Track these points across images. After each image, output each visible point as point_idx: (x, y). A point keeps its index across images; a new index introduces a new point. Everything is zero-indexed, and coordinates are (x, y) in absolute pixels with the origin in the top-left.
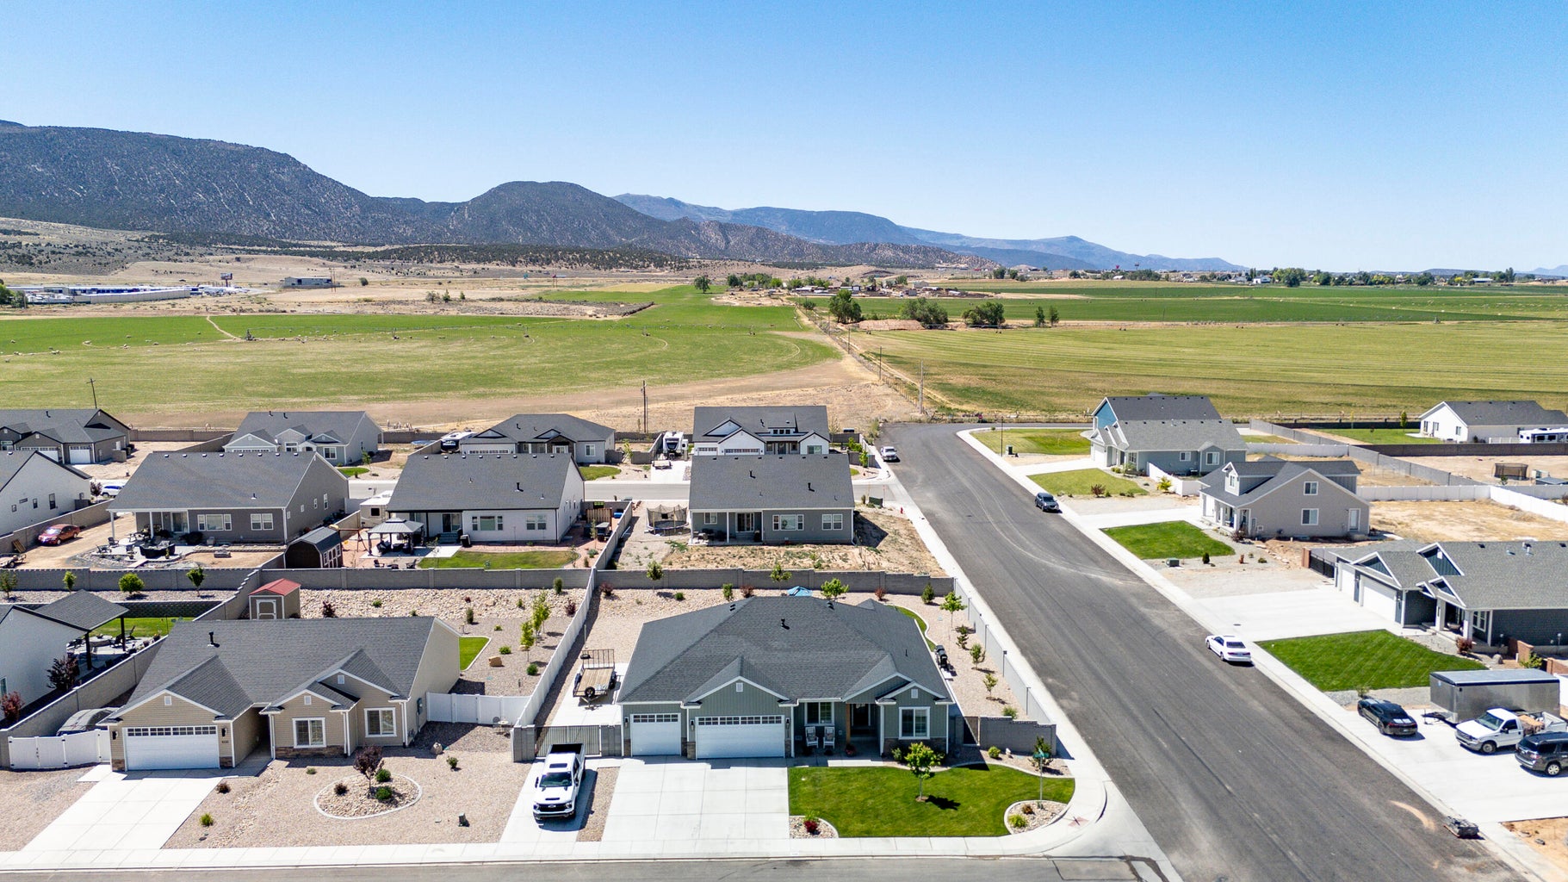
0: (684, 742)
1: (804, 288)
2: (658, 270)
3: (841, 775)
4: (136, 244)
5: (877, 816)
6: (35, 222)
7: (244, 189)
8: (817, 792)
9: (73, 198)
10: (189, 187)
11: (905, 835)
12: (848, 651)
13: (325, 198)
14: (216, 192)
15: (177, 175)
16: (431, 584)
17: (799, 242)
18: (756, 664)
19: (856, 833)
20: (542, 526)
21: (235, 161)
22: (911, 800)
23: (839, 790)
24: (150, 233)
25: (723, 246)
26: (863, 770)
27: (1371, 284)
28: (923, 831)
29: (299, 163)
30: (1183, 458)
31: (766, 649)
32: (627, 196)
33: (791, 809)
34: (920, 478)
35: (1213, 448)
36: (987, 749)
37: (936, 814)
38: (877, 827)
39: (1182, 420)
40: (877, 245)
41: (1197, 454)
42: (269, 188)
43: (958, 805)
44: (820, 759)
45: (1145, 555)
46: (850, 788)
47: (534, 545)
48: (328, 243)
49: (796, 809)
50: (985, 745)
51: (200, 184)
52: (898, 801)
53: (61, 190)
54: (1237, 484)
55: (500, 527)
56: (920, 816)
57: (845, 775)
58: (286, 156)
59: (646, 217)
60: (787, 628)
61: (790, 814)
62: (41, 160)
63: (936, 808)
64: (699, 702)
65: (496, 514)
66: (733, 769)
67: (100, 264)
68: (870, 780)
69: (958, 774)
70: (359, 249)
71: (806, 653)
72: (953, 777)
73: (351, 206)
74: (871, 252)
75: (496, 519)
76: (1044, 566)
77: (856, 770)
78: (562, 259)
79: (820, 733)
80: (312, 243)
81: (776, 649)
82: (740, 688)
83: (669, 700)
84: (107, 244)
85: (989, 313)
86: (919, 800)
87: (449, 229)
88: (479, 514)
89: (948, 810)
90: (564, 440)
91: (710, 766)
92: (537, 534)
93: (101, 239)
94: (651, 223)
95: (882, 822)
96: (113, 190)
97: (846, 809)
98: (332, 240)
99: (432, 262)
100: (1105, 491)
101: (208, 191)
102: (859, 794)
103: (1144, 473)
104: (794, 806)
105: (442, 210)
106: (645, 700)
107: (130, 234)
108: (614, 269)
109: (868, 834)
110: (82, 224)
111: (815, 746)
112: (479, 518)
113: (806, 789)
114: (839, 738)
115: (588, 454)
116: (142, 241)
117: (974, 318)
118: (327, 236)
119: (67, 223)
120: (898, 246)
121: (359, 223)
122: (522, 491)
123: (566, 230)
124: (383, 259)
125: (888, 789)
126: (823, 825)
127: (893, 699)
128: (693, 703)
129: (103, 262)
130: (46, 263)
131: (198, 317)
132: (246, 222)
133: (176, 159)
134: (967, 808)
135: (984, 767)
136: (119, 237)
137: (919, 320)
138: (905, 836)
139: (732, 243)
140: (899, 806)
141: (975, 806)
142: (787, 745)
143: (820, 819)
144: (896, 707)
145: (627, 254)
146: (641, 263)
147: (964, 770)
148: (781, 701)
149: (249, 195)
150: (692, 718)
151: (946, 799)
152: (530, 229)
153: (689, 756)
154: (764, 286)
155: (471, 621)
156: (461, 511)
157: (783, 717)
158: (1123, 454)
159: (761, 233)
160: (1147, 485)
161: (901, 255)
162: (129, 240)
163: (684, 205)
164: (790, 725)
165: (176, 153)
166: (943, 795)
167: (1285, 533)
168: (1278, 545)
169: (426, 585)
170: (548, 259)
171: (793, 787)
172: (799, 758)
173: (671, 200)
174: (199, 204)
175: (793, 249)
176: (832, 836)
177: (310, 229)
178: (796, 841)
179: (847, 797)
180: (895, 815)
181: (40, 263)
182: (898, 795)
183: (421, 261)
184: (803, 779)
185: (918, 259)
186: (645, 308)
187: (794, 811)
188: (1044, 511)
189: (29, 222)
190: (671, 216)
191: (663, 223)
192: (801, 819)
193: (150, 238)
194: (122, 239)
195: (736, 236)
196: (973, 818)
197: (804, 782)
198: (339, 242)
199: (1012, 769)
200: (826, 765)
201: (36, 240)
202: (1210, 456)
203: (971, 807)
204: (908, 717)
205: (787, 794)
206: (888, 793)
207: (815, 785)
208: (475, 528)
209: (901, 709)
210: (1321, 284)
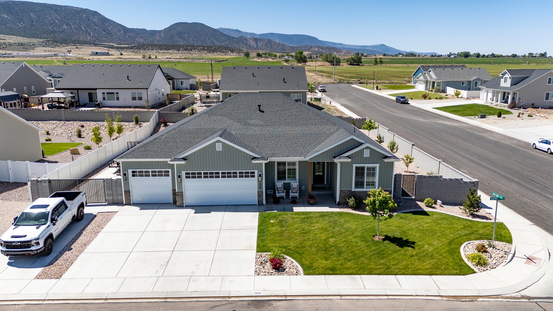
0: (174, 193)
1: (285, 57)
2: (232, 53)
3: (304, 218)
4: (41, 43)
5: (340, 254)
6: (5, 36)
7: (81, 24)
8: (283, 231)
9: (19, 27)
10: (61, 23)
11: (371, 272)
12: (309, 126)
13: (110, 28)
14: (71, 25)
15: (57, 19)
16: (63, 118)
17: (283, 45)
18: (236, 134)
19: (321, 270)
20: (140, 99)
21: (77, 14)
22: (369, 239)
23: (303, 230)
24: (46, 40)
25: (256, 46)
26: (323, 215)
27: (495, 57)
28: (387, 269)
29: (101, 15)
30: (463, 84)
31: (245, 125)
32: (221, 28)
33: (258, 246)
34: (337, 95)
35: (478, 79)
36: (422, 201)
37: (395, 252)
38: (341, 264)
39: (461, 68)
40: (312, 46)
41: (470, 82)
42: (90, 24)
43: (413, 243)
44: (286, 206)
45: (463, 115)
46: (313, 228)
47: (135, 108)
48: (112, 44)
49: (264, 246)
50: (419, 197)
51: (65, 22)
52: (357, 240)
53: (14, 24)
54: (509, 81)
55: (118, 99)
56: (381, 254)
57: (308, 218)
58: (96, 12)
59: (228, 35)
60: (263, 112)
61: (258, 251)
62: (6, 13)
63: (393, 247)
64: (184, 159)
65: (115, 91)
66: (213, 213)
67: (25, 48)
68: (330, 222)
69: (405, 218)
70: (123, 46)
71: (277, 127)
72: (401, 220)
73: (120, 31)
74: (310, 49)
75: (115, 94)
76: (411, 119)
77: (317, 215)
78: (196, 49)
79: (287, 187)
80: (106, 44)
81: (253, 125)
82: (219, 148)
83: (160, 158)
84: (30, 43)
85: (356, 60)
86: (376, 239)
87: (156, 40)
88: (106, 91)
89: (406, 248)
90: (170, 78)
91: (194, 211)
92: (137, 103)
93: (29, 41)
94: (229, 38)
95: (346, 259)
96: (33, 24)
97: (310, 246)
98: (113, 43)
99: (149, 50)
100: (429, 97)
101: (68, 25)
102: (322, 233)
103: (444, 91)
104: (261, 244)
105: (153, 33)
106: (140, 158)
107: (39, 40)
108: (215, 53)
109: (333, 271)
110: (22, 36)
111: (282, 198)
112: (106, 93)
113: (273, 229)
114: (301, 192)
115: (182, 84)
116: (43, 42)
117: (351, 61)
118: (112, 42)
119: (17, 36)
120: (320, 47)
121: (123, 37)
122: (130, 80)
123: (199, 40)
124: (131, 49)
125: (347, 230)
126: (289, 262)
127: (348, 157)
128: (179, 159)
129: (27, 47)
130: (6, 48)
131: (52, 60)
132: (82, 36)
133: (56, 13)
134: (423, 247)
135: (425, 213)
136: (35, 41)
137: (329, 62)
138: (370, 274)
139: (259, 45)
140: (358, 244)
141: (430, 245)
142: (260, 195)
143: (285, 256)
144: (351, 164)
145: (220, 47)
146: (225, 51)
147: (408, 215)
148: (254, 158)
149: (83, 26)
150: (179, 172)
151: (401, 239)
152: (186, 40)
153: (178, 204)
154: (270, 57)
155: (80, 136)
156: (96, 89)
157: (256, 172)
158: (434, 83)
159: (269, 41)
160: (447, 95)
161: (321, 50)
162: (38, 42)
163: (241, 32)
164: (262, 179)
165: (56, 11)
166: (398, 235)
167: (536, 105)
168: (534, 110)
169: (60, 119)
170: (191, 49)
171: (263, 228)
172: (269, 206)
173: (237, 30)
174: (65, 29)
175: (281, 48)
176: (297, 273)
177: (105, 39)
178: (261, 278)
179: (311, 236)
180: (356, 252)
181: (3, 48)
182: (356, 234)
183: (145, 50)
184: (272, 221)
185: (327, 51)
186: (224, 61)
187: (261, 248)
188: (401, 103)
189: (2, 35)
190: (237, 36)
191: (234, 38)
192: (267, 256)
193: (46, 41)
194: (36, 41)
195: (260, 43)
196: (432, 257)
197: (272, 223)
198: (116, 43)
199: (449, 215)
200: (292, 210)
201: (4, 41)
202: (476, 83)
203: (426, 246)
204: (360, 172)
205: (257, 233)
206: (347, 233)
207: (282, 226)
208: (104, 99)
209: (354, 166)
210: (476, 57)
